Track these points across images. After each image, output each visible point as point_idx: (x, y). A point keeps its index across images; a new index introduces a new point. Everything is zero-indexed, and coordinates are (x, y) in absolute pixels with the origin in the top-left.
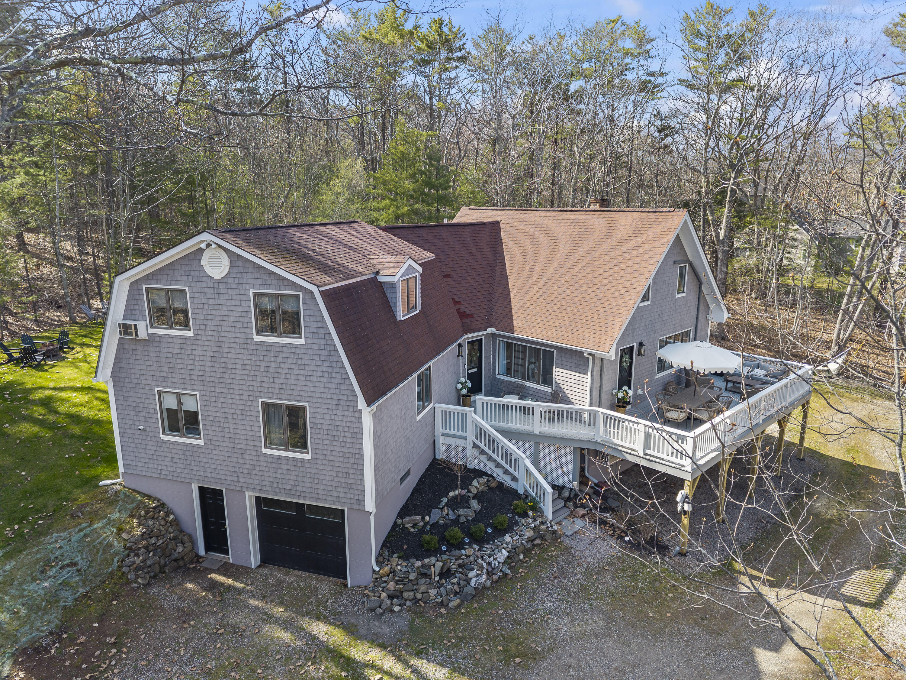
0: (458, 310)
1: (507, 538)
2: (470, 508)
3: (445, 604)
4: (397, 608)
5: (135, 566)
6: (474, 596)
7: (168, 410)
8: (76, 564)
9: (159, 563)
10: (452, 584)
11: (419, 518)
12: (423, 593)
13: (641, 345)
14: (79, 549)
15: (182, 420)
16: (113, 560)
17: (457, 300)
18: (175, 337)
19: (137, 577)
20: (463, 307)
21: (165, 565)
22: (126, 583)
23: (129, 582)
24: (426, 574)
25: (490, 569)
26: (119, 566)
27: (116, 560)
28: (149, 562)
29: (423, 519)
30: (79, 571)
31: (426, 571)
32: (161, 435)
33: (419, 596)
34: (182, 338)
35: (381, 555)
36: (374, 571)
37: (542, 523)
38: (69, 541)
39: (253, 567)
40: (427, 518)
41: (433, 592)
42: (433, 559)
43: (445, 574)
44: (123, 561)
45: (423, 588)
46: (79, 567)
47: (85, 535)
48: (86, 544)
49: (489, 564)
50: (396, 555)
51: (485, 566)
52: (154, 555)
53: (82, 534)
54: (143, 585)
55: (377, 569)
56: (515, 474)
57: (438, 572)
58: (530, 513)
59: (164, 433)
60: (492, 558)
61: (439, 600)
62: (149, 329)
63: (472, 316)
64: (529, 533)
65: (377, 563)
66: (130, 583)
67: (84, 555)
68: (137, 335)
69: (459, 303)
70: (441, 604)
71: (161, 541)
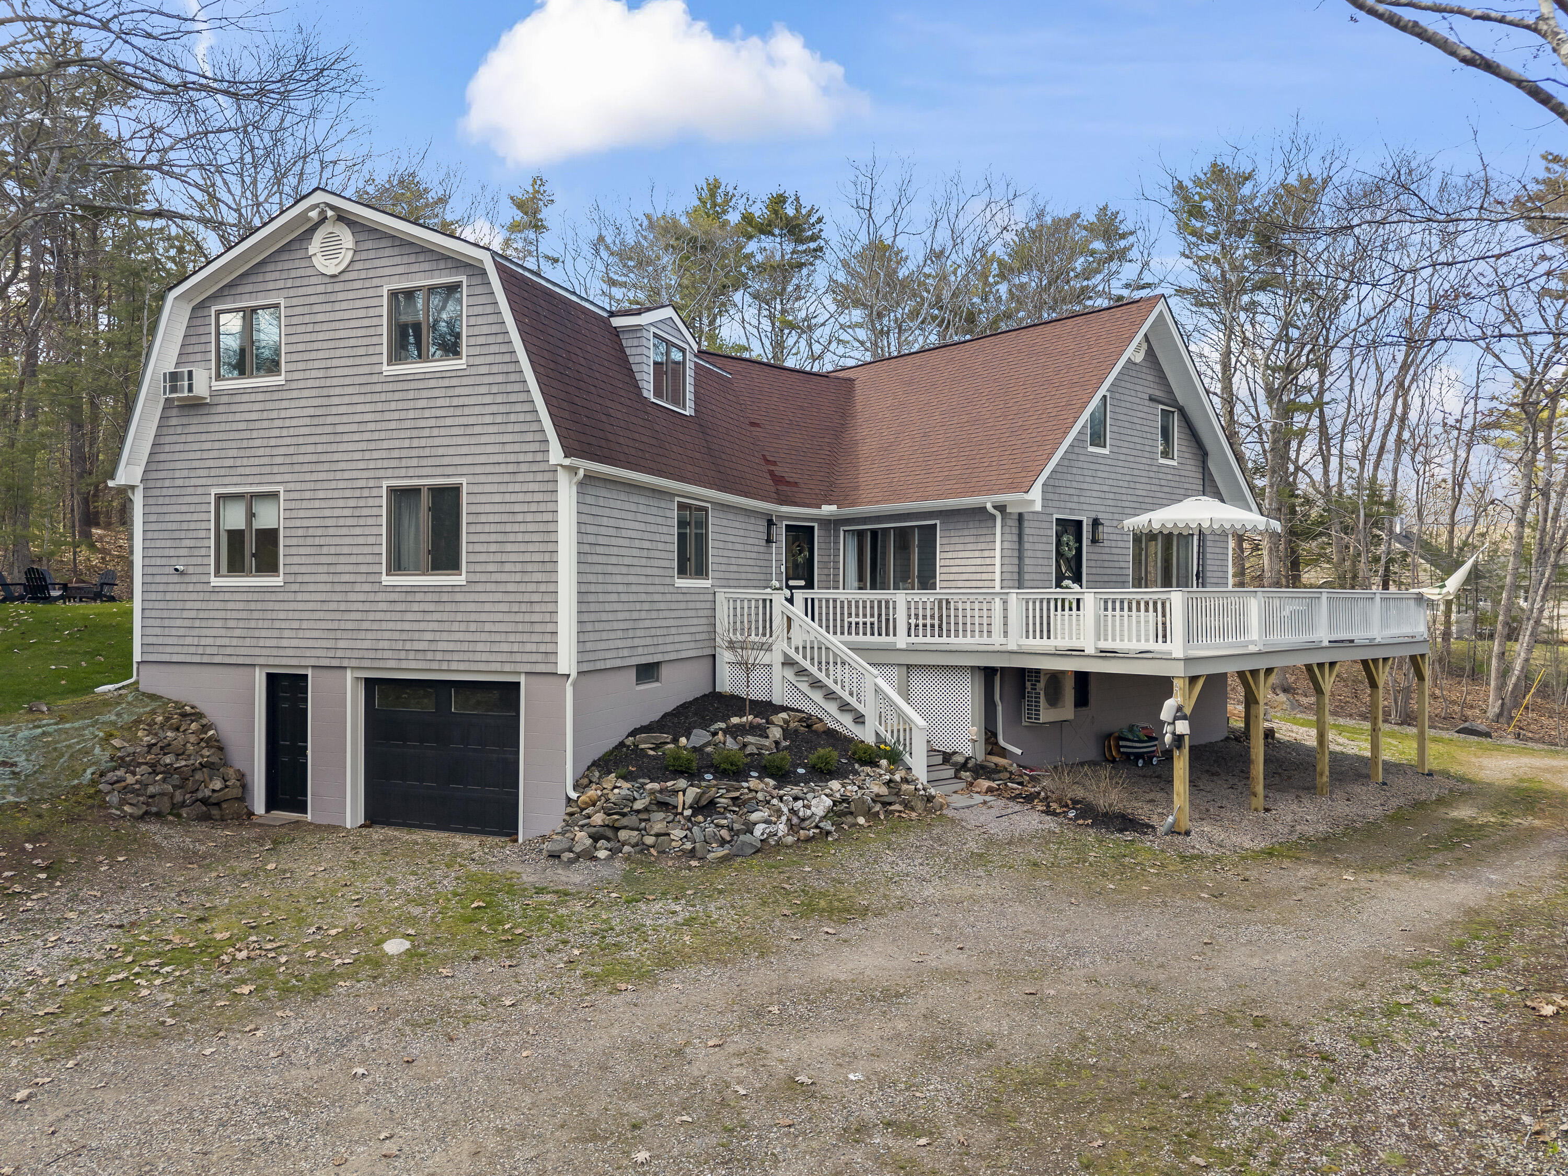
0: (771, 473)
1: (835, 785)
2: (767, 737)
3: (699, 855)
4: (602, 854)
5: (123, 784)
6: (758, 851)
7: (230, 533)
8: (14, 765)
9: (172, 797)
10: (717, 826)
11: (667, 737)
12: (657, 835)
13: (1096, 523)
14: (27, 748)
15: (250, 546)
16: (85, 771)
17: (769, 458)
18: (255, 390)
19: (123, 802)
20: (779, 470)
21: (183, 804)
22: (100, 806)
23: (104, 805)
24: (666, 804)
25: (795, 820)
26: (92, 780)
27: (89, 771)
28: (151, 790)
29: (675, 740)
30: (14, 773)
31: (668, 800)
32: (212, 579)
33: (649, 840)
34: (266, 390)
35: (587, 776)
36: (569, 800)
37: (905, 780)
38: (14, 736)
39: (348, 826)
40: (683, 741)
41: (677, 833)
42: (682, 783)
43: (705, 807)
44: (102, 775)
45: (658, 827)
46: (18, 770)
47: (44, 734)
48: (40, 744)
49: (793, 811)
50: (613, 775)
51: (785, 810)
52: (164, 780)
53: (40, 730)
54: (131, 815)
55: (573, 795)
56: (860, 708)
57: (689, 801)
58: (884, 762)
59: (217, 573)
60: (800, 803)
61: (689, 846)
62: (214, 383)
63: (796, 484)
64: (877, 788)
65: (576, 788)
66: (109, 808)
67: (33, 757)
68: (190, 389)
69: (774, 463)
70: (692, 853)
71: (183, 763)
